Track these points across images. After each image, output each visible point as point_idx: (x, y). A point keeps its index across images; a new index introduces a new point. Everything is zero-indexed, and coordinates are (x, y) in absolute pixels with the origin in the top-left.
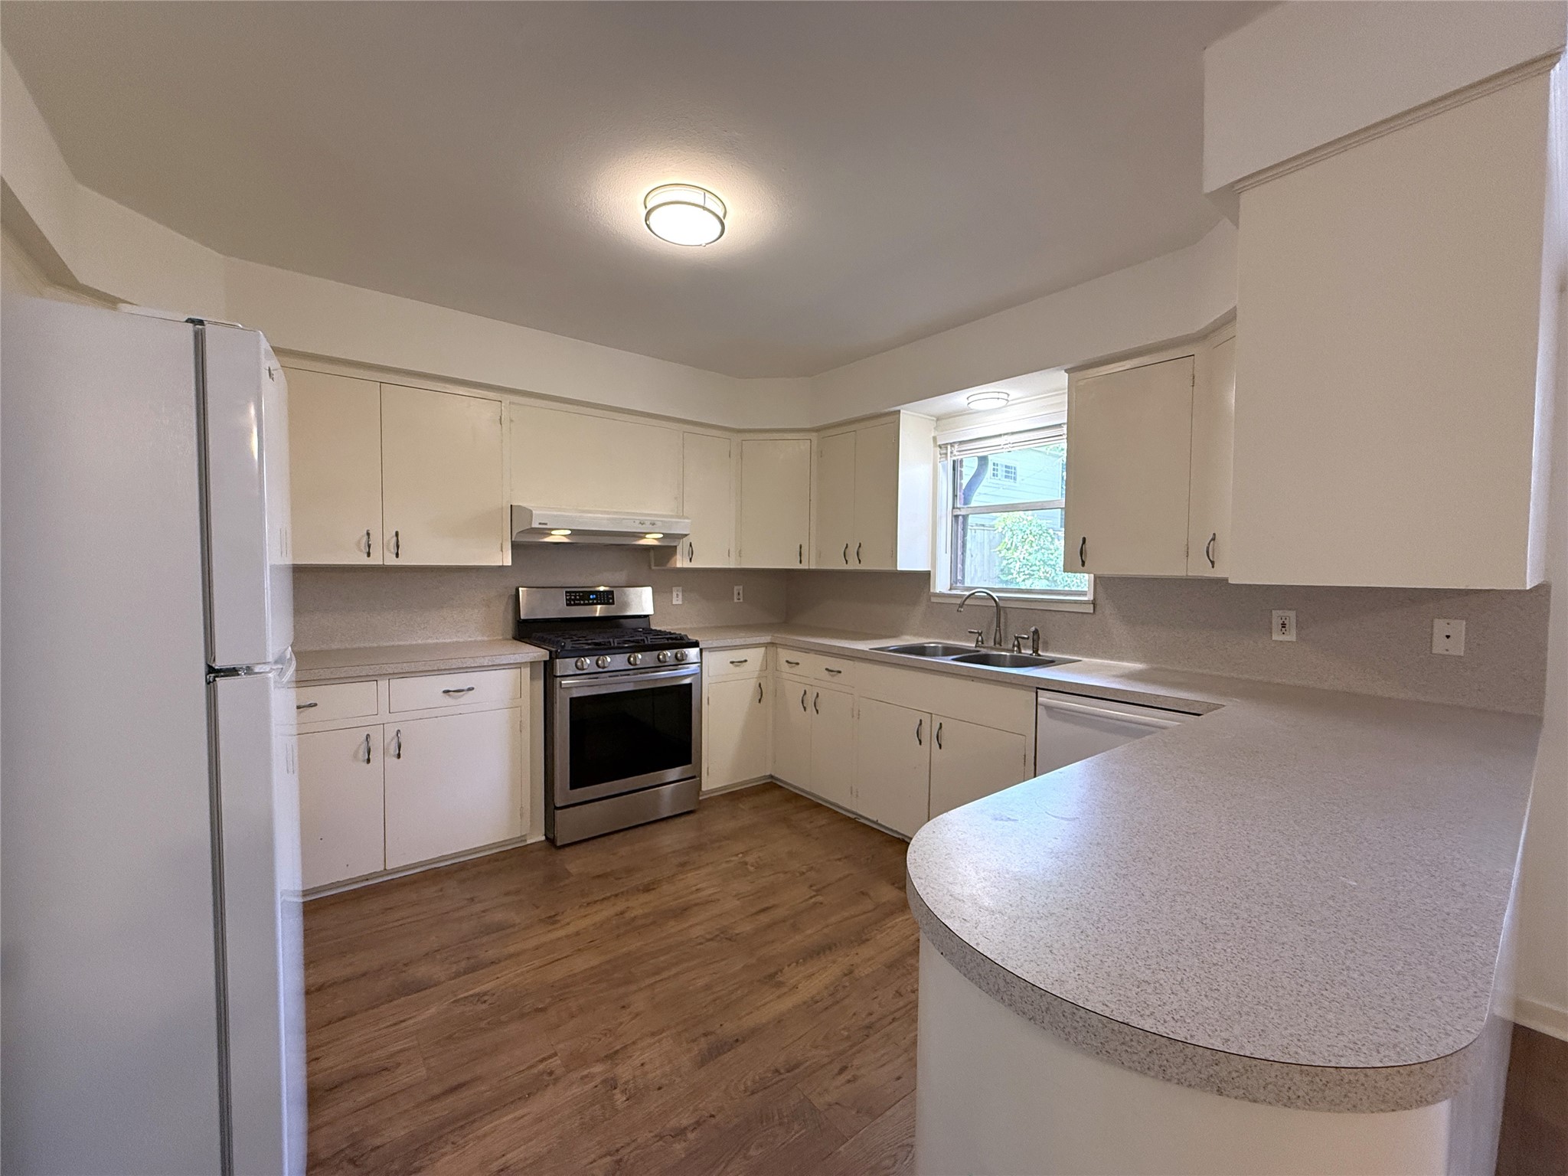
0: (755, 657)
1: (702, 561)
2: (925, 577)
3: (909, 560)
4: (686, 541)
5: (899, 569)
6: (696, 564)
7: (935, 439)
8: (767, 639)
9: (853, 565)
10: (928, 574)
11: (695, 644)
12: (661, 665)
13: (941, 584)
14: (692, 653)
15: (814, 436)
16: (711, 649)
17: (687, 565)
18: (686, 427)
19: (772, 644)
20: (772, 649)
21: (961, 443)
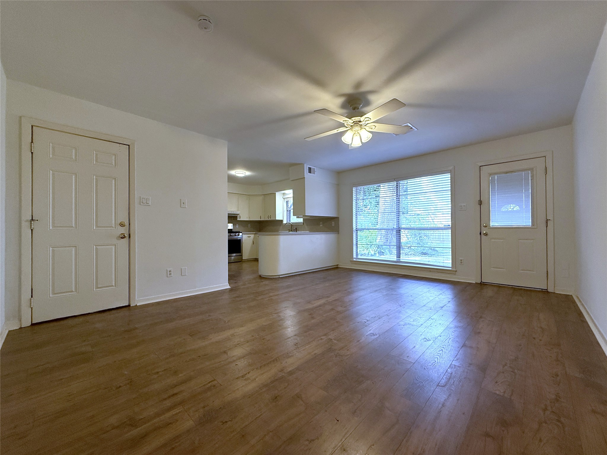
0: (252, 236)
1: (242, 219)
2: (282, 221)
3: (278, 218)
4: (239, 215)
5: (277, 219)
6: (241, 219)
7: (283, 197)
8: (254, 233)
9: (270, 219)
10: (282, 220)
11: (241, 233)
12: (235, 235)
13: (285, 222)
14: (241, 234)
15: (263, 196)
16: (244, 234)
17: (239, 219)
18: (239, 195)
19: (255, 234)
20: (255, 235)
21: (287, 198)
